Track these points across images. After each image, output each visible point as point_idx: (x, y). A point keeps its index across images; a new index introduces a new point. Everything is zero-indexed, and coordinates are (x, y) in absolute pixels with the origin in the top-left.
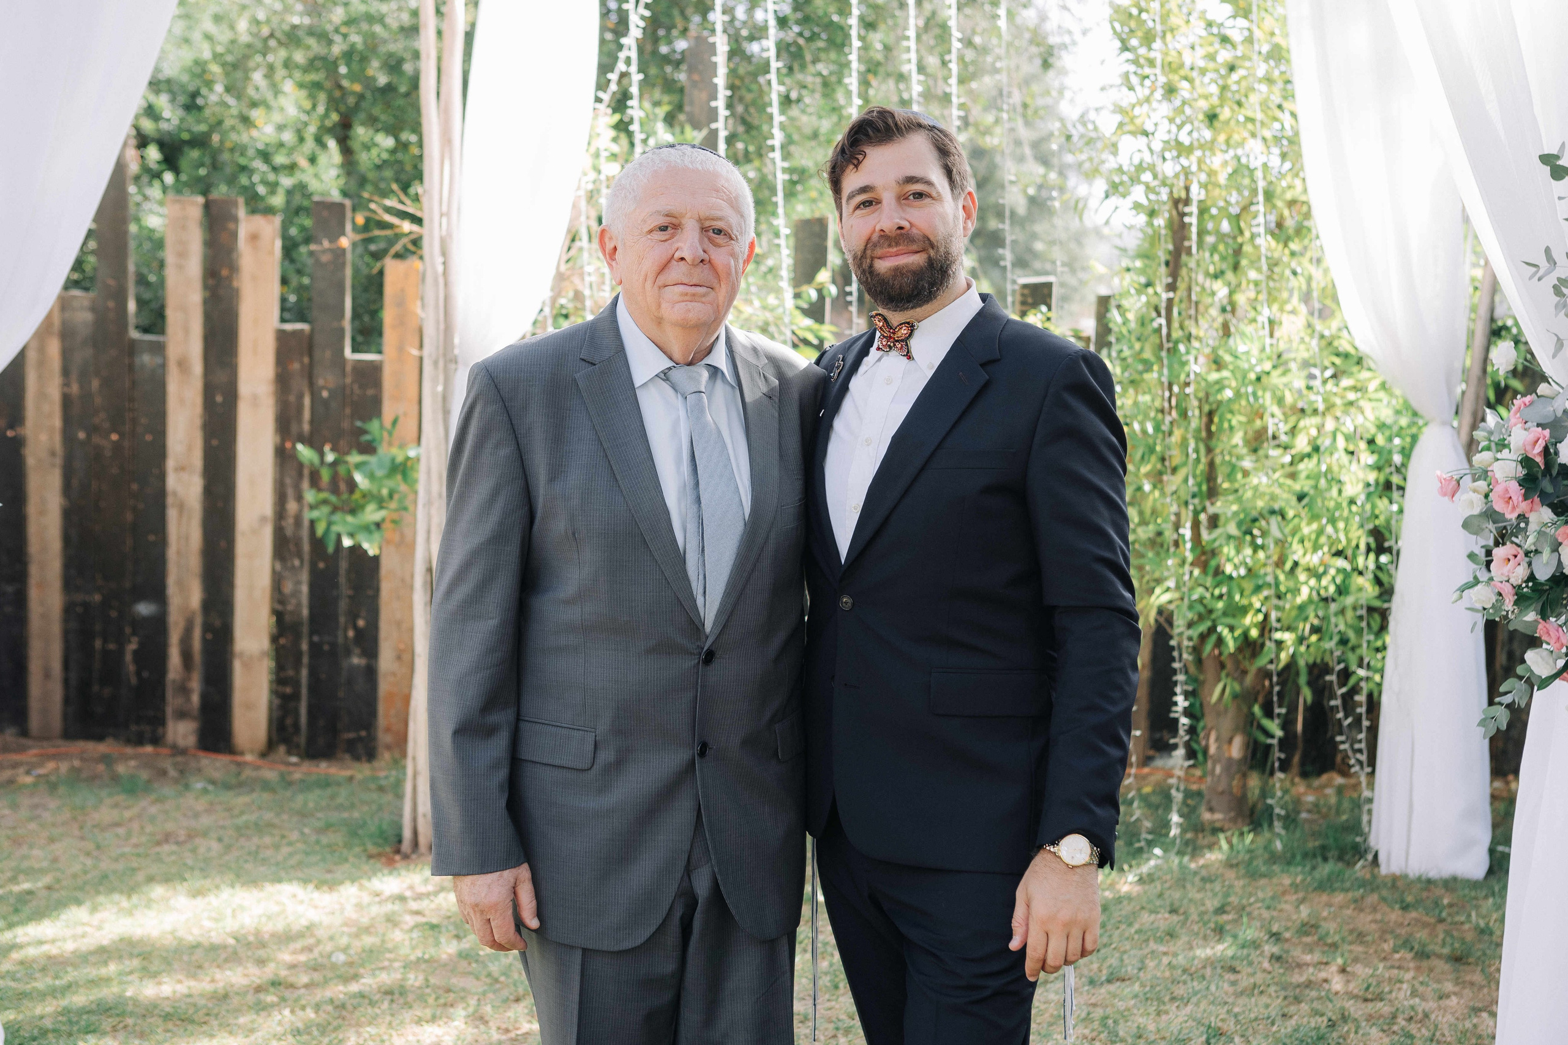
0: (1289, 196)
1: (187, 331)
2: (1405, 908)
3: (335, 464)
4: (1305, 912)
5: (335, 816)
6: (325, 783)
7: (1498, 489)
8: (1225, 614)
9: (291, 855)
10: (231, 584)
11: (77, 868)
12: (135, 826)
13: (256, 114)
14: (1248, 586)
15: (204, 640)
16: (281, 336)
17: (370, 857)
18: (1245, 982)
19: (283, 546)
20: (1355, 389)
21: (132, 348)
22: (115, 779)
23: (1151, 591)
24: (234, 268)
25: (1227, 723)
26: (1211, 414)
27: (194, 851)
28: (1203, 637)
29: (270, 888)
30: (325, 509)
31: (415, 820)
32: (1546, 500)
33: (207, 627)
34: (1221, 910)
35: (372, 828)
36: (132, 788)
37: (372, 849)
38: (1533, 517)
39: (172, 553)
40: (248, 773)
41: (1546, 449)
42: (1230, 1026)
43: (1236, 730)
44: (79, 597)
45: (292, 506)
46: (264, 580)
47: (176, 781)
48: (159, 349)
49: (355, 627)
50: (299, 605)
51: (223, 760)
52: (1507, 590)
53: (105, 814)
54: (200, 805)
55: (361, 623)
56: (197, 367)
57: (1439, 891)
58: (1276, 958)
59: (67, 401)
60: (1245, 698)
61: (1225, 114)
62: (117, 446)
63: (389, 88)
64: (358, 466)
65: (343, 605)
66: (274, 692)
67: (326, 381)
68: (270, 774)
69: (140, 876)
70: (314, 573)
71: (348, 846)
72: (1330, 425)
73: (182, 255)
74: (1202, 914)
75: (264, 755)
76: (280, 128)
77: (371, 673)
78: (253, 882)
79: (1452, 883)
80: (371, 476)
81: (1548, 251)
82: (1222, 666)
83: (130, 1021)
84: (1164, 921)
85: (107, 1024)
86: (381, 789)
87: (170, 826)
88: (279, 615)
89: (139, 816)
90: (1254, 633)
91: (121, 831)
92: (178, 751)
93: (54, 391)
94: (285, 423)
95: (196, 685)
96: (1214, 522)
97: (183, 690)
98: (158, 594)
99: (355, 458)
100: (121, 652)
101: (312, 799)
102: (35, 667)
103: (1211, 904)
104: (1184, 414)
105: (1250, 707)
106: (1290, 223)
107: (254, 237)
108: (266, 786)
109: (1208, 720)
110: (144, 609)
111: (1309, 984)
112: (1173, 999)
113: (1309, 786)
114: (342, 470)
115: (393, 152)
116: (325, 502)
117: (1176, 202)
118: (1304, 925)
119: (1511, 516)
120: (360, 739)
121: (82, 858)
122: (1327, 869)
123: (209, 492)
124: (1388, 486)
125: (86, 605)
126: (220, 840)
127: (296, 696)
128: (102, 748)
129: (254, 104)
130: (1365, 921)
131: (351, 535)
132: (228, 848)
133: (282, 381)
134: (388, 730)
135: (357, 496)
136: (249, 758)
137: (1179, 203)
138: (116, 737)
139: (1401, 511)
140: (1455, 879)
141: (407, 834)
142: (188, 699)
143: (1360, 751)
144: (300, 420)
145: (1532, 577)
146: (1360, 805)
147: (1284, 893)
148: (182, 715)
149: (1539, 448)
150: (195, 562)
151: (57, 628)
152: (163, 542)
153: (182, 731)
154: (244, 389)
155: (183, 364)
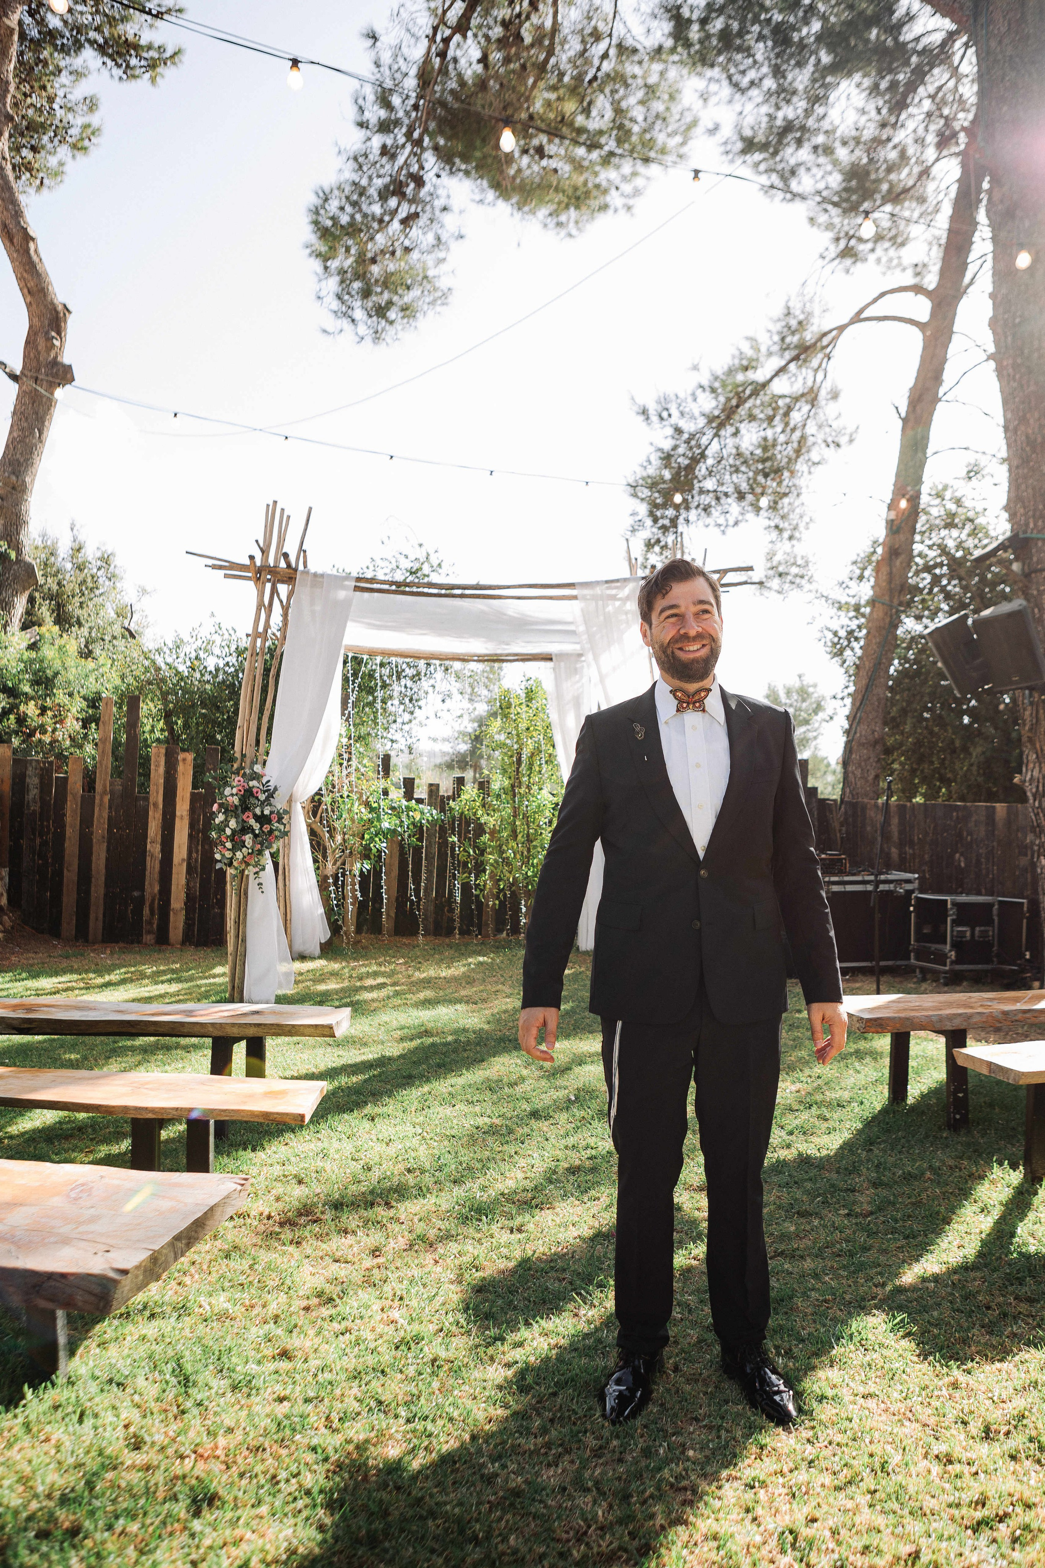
1: (157, 793)
10: (170, 884)
15: (158, 904)
16: (192, 794)
19: (190, 870)
21: (137, 799)
24: (176, 770)
33: (160, 900)
39: (148, 873)
44: (111, 890)
45: (194, 855)
46: (183, 881)
48: (147, 799)
49: (216, 899)
50: (196, 890)
51: (170, 947)
55: (218, 897)
56: (161, 806)
59: (110, 818)
62: (129, 835)
65: (212, 890)
66: (185, 924)
70: (202, 880)
73: (157, 766)
75: (183, 945)
77: (222, 915)
88: (188, 895)
92: (150, 946)
93: (105, 815)
95: (155, 921)
97: (150, 923)
98: (142, 889)
100: (126, 910)
102: (92, 916)
107: (184, 760)
110: (136, 894)
120: (218, 939)
123: (162, 850)
125: (113, 893)
127: (193, 924)
133: (192, 810)
136: (179, 946)
137: (519, 754)
138: (122, 941)
142: (152, 927)
148: (149, 932)
150: (156, 876)
151: (101, 902)
152: (144, 869)
153: (149, 938)
154: (178, 813)
155: (155, 805)
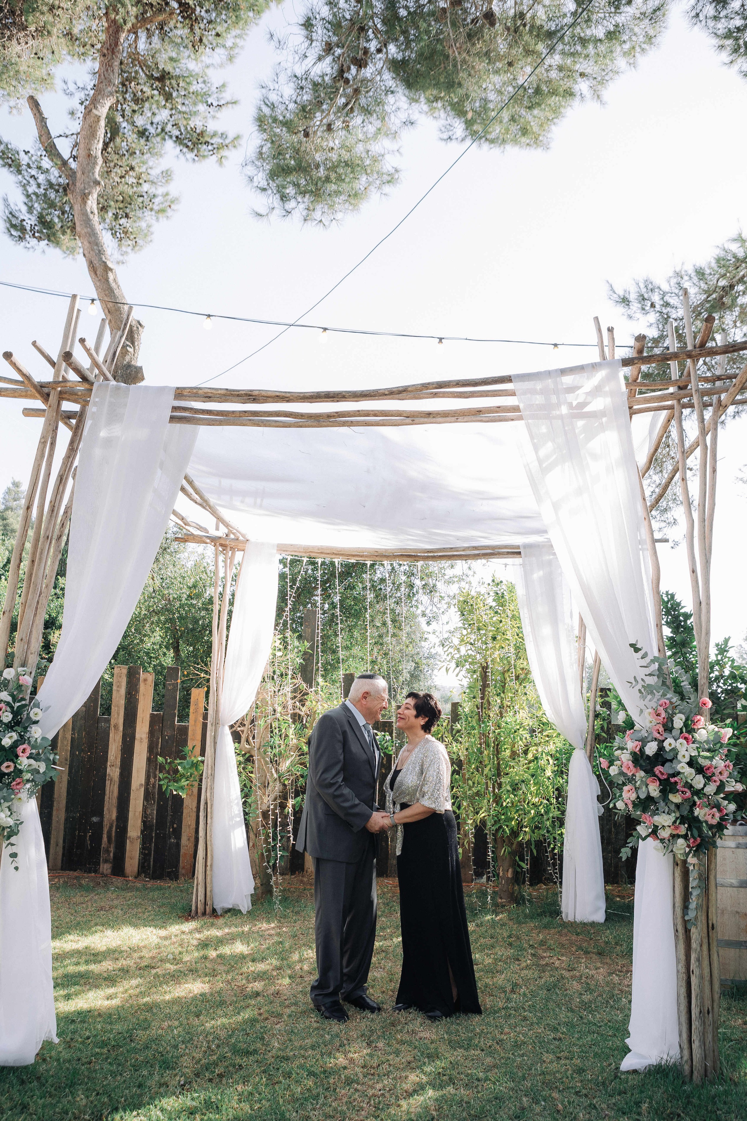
0: (522, 666)
1: (118, 714)
2: (577, 934)
3: (170, 763)
4: (541, 937)
5: (166, 901)
6: (160, 889)
7: (625, 764)
8: (505, 821)
9: (149, 916)
10: (128, 811)
11: (68, 920)
12: (89, 904)
13: (146, 639)
14: (513, 810)
15: (116, 831)
16: (152, 716)
17: (179, 917)
18: (524, 964)
19: (148, 795)
20: (548, 736)
21: (98, 721)
22: (81, 885)
23: (477, 813)
24: (137, 691)
25: (506, 864)
26: (498, 745)
27: (112, 914)
28: (497, 830)
29: (142, 929)
30: (166, 781)
31: (197, 902)
32: (643, 768)
33: (117, 827)
34: (510, 937)
35: (179, 905)
36: (88, 890)
37: (180, 914)
38: (637, 775)
39: (106, 798)
40: (130, 884)
41: (640, 750)
42: (520, 981)
43: (510, 866)
44: (71, 815)
45: (152, 780)
46: (140, 808)
47: (103, 887)
48: (108, 721)
49: (173, 827)
50: (152, 818)
51: (121, 879)
52: (629, 803)
53: (78, 899)
54: (114, 896)
55: (175, 826)
56: (121, 728)
57: (589, 928)
58: (533, 955)
59: (72, 740)
60: (512, 854)
61: (499, 638)
62: (90, 757)
63: (193, 630)
64: (179, 764)
65: (169, 818)
66: (141, 853)
67: (167, 733)
68: (139, 885)
69: (92, 923)
70: (159, 807)
71: (171, 913)
72: (540, 750)
73: (119, 686)
74: (503, 938)
75: (136, 877)
76: (154, 644)
77: (178, 845)
78: (135, 926)
79: (593, 924)
80: (184, 768)
81: (635, 677)
82: (504, 842)
83: (91, 981)
84: (488, 941)
85: (82, 981)
86: (181, 891)
87: (102, 904)
88: (144, 822)
89: (91, 900)
90: (515, 828)
91: (84, 905)
92: (103, 875)
93: (68, 736)
94: (151, 749)
95: (112, 849)
96: (500, 786)
97: (108, 851)
98: (101, 814)
99: (178, 761)
100: (85, 836)
101: (156, 894)
103: (505, 935)
104: (488, 746)
105: (515, 857)
106: (522, 676)
107: (145, 680)
108: (138, 889)
109: (500, 863)
110: (95, 819)
111: (547, 965)
112: (497, 972)
113: (533, 889)
114: (173, 765)
115: (193, 652)
116: (166, 778)
117: (483, 668)
118: (542, 941)
119: (630, 774)
120: (172, 871)
121: (70, 916)
122: (546, 920)
123: (121, 774)
124: (562, 772)
125: (73, 818)
126: (122, 910)
127: (149, 854)
128: (76, 874)
129: (145, 636)
130: (563, 939)
131: (176, 790)
132: (125, 913)
133: (151, 733)
134: (183, 868)
135: (178, 775)
136: (130, 878)
137: (484, 669)
138: (81, 870)
139: (567, 782)
140: (594, 922)
141: (193, 908)
142: (109, 855)
143: (556, 873)
144: (157, 748)
145: (638, 797)
146: (557, 895)
147: (532, 930)
148: (106, 861)
149: (638, 749)
150: (115, 801)
151: (62, 827)
152: (104, 794)
153: (106, 868)
154: (138, 736)
155: (116, 727)
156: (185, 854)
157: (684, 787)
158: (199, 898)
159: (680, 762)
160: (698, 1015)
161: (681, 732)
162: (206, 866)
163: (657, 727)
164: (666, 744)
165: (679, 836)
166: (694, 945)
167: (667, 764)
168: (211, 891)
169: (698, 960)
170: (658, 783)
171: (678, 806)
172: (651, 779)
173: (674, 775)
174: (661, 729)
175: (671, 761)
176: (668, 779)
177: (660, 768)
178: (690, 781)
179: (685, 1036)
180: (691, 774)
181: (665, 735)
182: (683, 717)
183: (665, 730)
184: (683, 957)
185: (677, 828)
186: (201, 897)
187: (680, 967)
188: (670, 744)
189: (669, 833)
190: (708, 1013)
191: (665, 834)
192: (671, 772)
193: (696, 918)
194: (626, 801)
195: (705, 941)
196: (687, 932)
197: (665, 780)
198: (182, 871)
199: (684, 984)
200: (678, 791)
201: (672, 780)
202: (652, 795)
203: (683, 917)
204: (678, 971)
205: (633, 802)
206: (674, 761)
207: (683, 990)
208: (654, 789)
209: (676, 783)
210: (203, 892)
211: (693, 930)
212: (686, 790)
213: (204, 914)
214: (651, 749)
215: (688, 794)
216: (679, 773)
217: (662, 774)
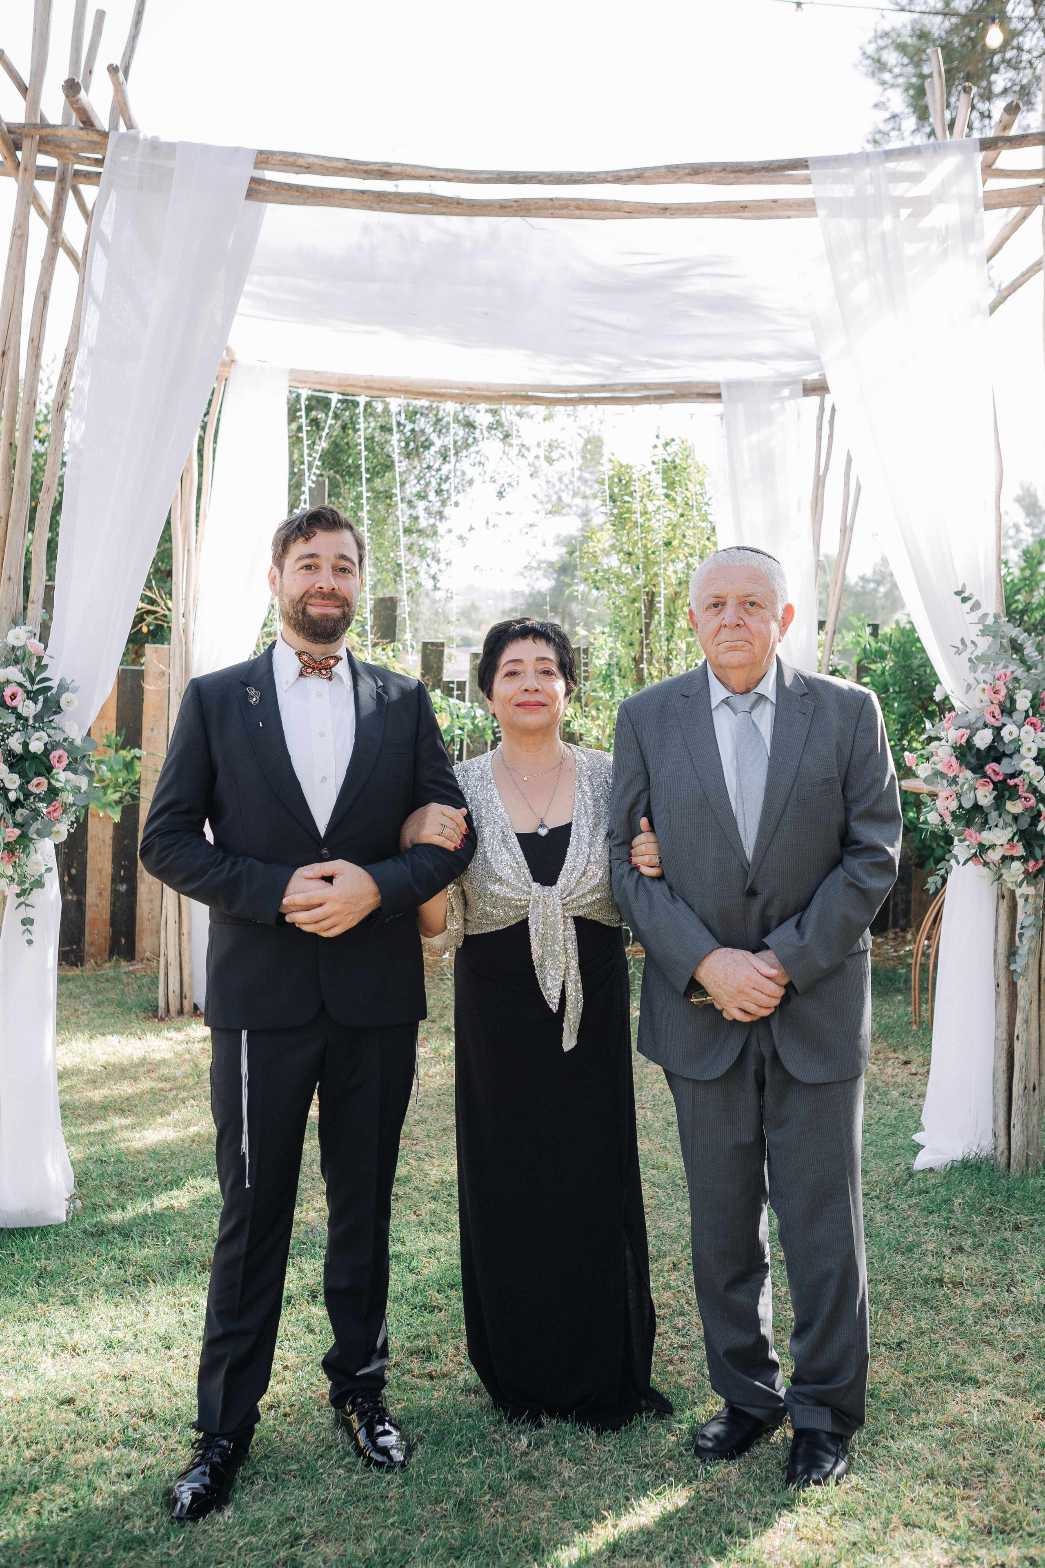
7: (945, 761)
17: (146, 1020)
31: (167, 995)
32: (969, 766)
38: (961, 775)
41: (968, 741)
49: (69, 875)
52: (945, 814)
55: (71, 872)
71: (125, 1014)
77: (79, 906)
81: (962, 640)
117: (647, 594)
119: (951, 775)
120: (72, 951)
134: (92, 944)
137: (650, 596)
141: (162, 1004)
145: (961, 807)
149: (964, 740)
156: (95, 920)
157: (1027, 791)
158: (171, 988)
159: (1024, 758)
160: (1021, 1092)
161: (1027, 716)
162: (180, 934)
163: (992, 709)
164: (1004, 733)
165: (1013, 858)
166: (1021, 1002)
167: (1005, 761)
168: (191, 976)
169: (1026, 1021)
170: (991, 786)
171: (1016, 818)
172: (982, 781)
173: (1013, 776)
174: (997, 712)
175: (1010, 756)
176: (1004, 781)
177: (994, 765)
178: (1036, 783)
179: (1002, 1120)
180: (1038, 774)
181: (1005, 719)
182: (1029, 694)
183: (1002, 712)
184: (1004, 1020)
185: (1013, 847)
186: (174, 985)
187: (999, 1032)
188: (1011, 733)
189: (1001, 855)
190: (1034, 1089)
191: (994, 856)
192: (1010, 771)
193: (1027, 967)
194: (943, 812)
195: (1036, 997)
196: (1013, 986)
197: (999, 782)
198: (89, 949)
199: (1004, 1055)
200: (1020, 797)
201: (1011, 782)
202: (980, 803)
203: (1007, 967)
204: (996, 1039)
205: (953, 814)
206: (1015, 756)
207: (1003, 1062)
208: (985, 796)
209: (1016, 785)
210: (178, 977)
211: (1020, 983)
212: (1030, 795)
213: (181, 1012)
214: (982, 740)
215: (1033, 801)
216: (1021, 772)
217: (997, 774)
